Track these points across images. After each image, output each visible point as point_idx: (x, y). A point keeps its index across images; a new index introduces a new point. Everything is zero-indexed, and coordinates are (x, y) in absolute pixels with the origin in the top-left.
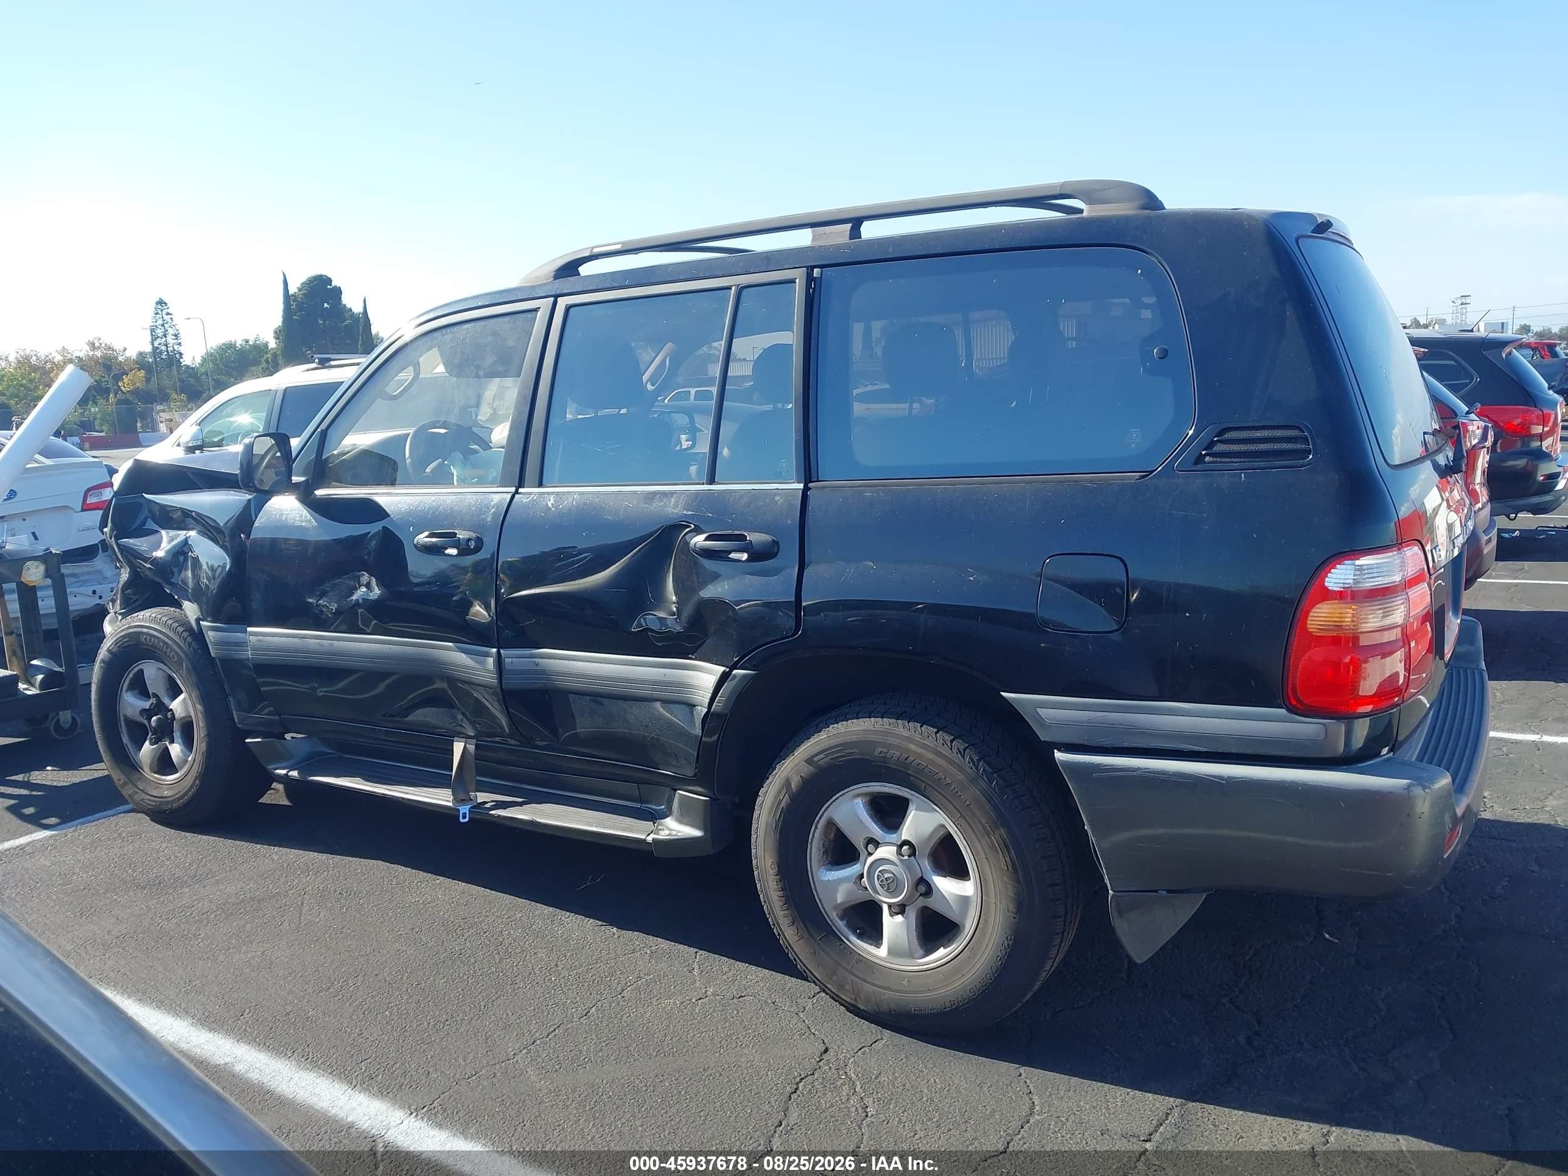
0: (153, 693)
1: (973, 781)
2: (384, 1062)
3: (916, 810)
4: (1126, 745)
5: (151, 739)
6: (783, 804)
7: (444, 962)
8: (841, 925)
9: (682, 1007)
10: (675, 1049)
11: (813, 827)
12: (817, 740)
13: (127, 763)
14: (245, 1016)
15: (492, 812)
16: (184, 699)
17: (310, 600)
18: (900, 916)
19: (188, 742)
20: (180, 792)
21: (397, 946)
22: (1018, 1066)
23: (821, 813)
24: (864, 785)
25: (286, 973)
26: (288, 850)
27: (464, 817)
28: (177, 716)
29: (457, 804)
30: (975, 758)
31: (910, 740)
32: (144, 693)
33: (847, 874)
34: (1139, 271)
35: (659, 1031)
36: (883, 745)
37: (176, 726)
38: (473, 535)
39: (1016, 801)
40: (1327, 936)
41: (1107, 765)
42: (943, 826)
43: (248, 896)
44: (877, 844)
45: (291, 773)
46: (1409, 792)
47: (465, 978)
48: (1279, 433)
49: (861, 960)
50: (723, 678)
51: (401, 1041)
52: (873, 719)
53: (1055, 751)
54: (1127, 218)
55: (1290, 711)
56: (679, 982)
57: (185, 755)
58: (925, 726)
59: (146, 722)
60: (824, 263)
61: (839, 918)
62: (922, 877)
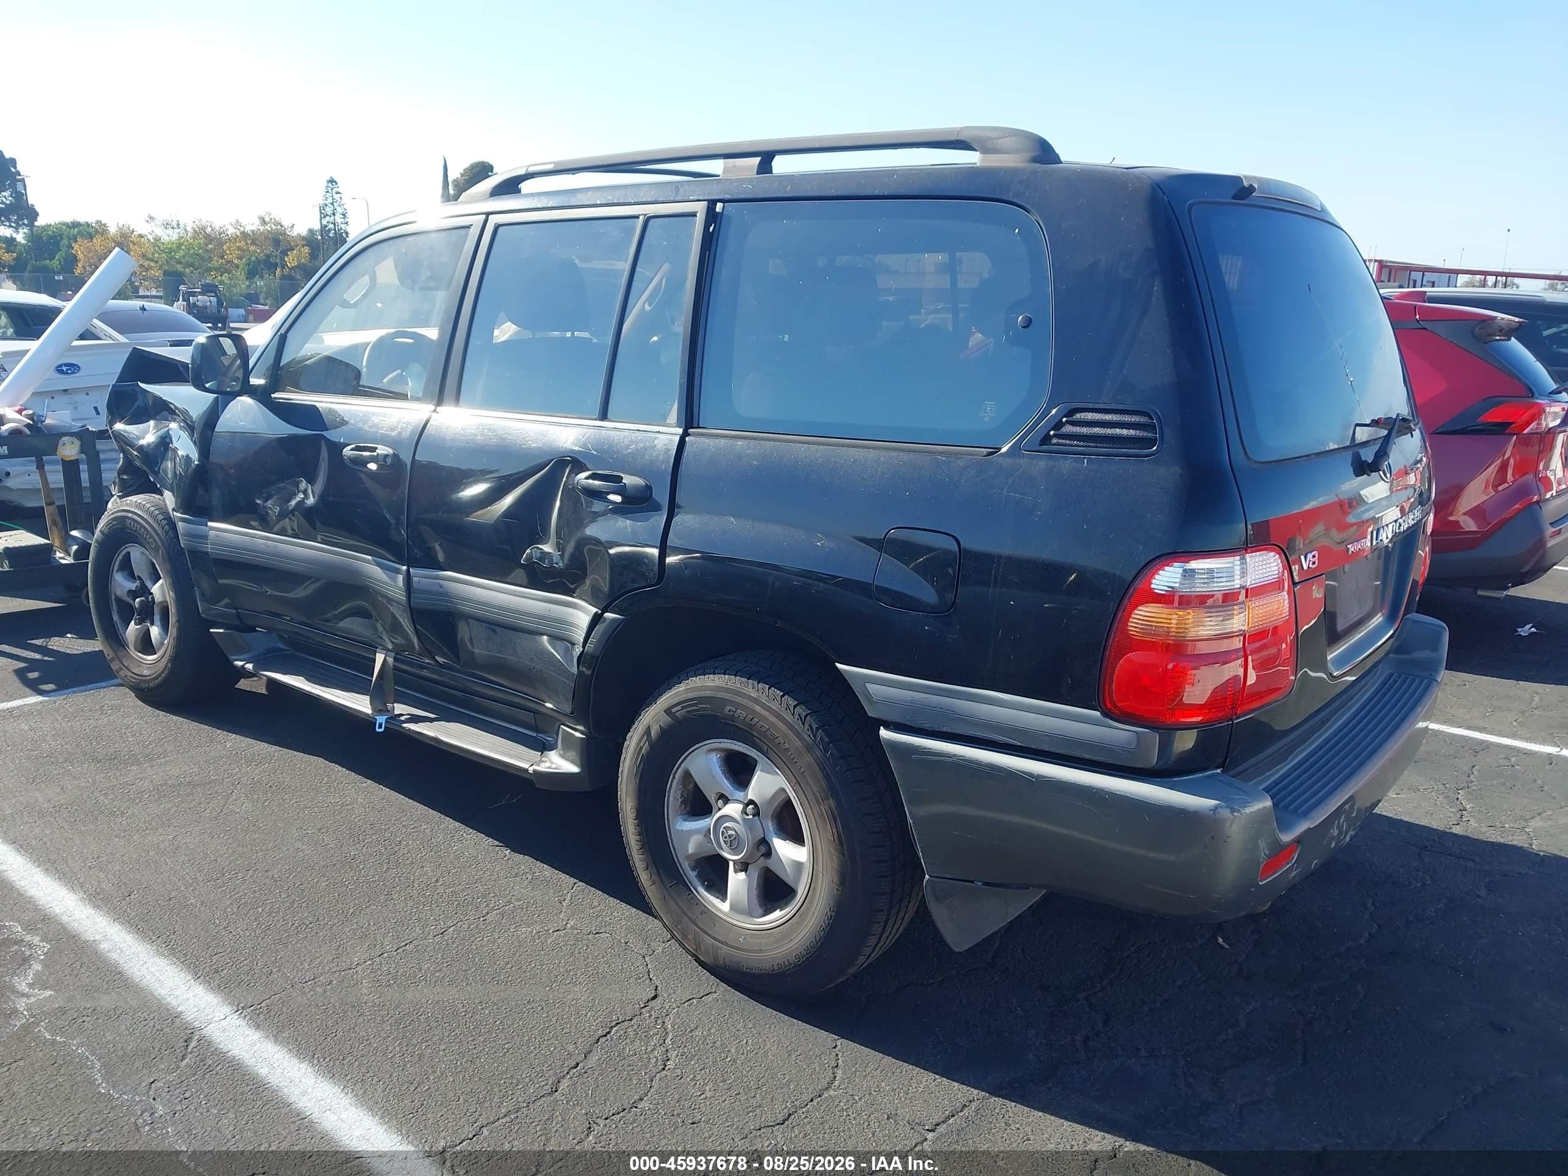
0: (138, 576)
1: (808, 748)
2: (235, 957)
3: (761, 771)
4: (945, 729)
5: (135, 620)
6: (643, 751)
7: (334, 865)
8: (692, 875)
9: (536, 937)
10: (510, 978)
11: (671, 777)
12: (676, 691)
13: (115, 639)
14: (132, 896)
15: (405, 725)
16: (162, 585)
17: (258, 502)
18: (743, 873)
19: (165, 627)
20: (156, 672)
21: (298, 845)
22: (837, 1037)
23: (678, 763)
24: (717, 740)
25: (187, 859)
26: (243, 738)
27: (380, 727)
28: (156, 599)
29: (375, 714)
30: (815, 726)
31: (756, 701)
32: (132, 576)
33: (699, 826)
34: (1017, 231)
35: (504, 958)
36: (732, 703)
37: (156, 610)
38: (390, 451)
39: (848, 773)
40: (1220, 940)
41: (925, 748)
42: (784, 790)
43: (187, 780)
44: (727, 801)
45: (247, 666)
46: (1214, 814)
47: (347, 883)
48: (1127, 418)
49: (706, 911)
50: (596, 620)
51: (260, 939)
52: (727, 676)
53: (882, 728)
54: (1014, 172)
55: (1105, 714)
56: (545, 912)
57: (162, 638)
58: (773, 688)
59: (132, 602)
60: (728, 197)
61: (691, 869)
62: (764, 838)
